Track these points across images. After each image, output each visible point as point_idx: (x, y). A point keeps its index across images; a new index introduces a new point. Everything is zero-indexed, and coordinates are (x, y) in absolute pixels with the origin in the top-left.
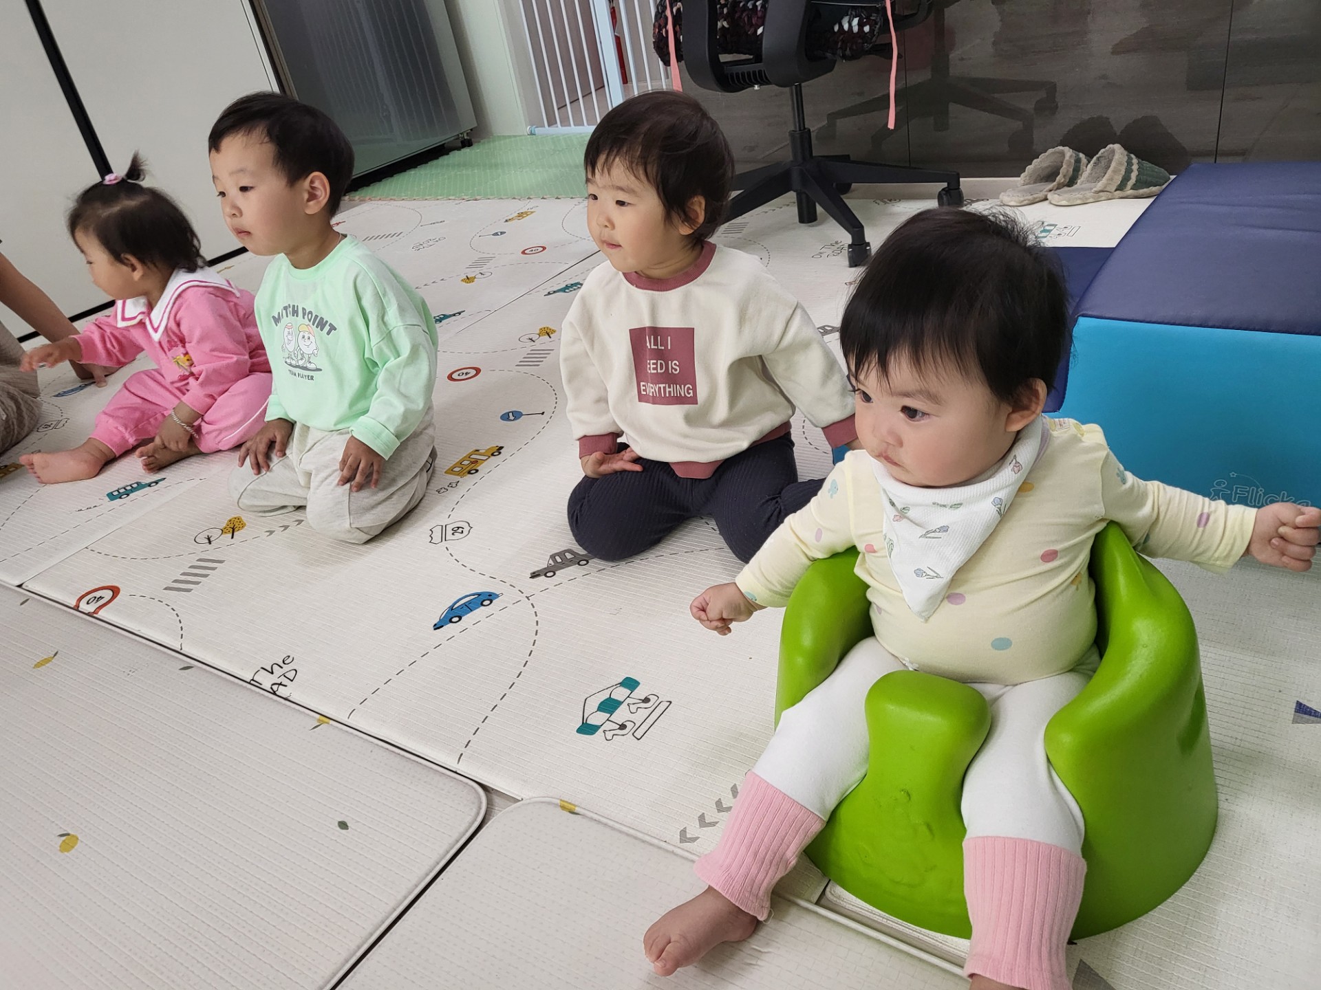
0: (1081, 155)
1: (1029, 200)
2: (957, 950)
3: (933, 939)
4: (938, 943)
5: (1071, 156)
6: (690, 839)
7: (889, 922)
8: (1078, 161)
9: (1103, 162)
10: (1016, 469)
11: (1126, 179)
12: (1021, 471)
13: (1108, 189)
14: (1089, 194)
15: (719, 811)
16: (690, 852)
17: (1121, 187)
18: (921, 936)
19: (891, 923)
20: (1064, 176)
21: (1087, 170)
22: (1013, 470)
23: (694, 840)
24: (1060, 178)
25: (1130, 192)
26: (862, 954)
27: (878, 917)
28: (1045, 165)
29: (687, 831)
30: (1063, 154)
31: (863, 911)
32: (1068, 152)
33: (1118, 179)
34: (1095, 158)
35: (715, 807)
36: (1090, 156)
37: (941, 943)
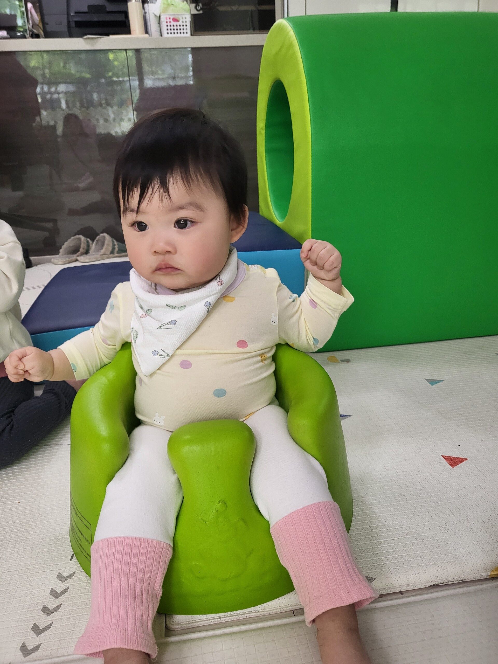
0: (88, 239)
1: (68, 261)
2: (274, 610)
3: (256, 612)
4: (260, 613)
5: (84, 240)
6: (32, 650)
7: (222, 619)
8: (88, 242)
9: (100, 243)
10: (219, 283)
11: (113, 249)
12: (223, 285)
13: (106, 253)
14: (98, 256)
15: (48, 614)
16: (39, 660)
17: (112, 253)
18: (248, 616)
19: (224, 619)
20: (83, 249)
21: (93, 246)
22: (218, 284)
23: (37, 648)
24: (81, 250)
25: (117, 255)
26: (223, 650)
27: (213, 621)
28: (71, 245)
29: (27, 645)
30: (80, 239)
31: (201, 623)
32: (82, 238)
33: (110, 249)
34: (95, 241)
35: (43, 613)
36: (93, 240)
37: (262, 612)
